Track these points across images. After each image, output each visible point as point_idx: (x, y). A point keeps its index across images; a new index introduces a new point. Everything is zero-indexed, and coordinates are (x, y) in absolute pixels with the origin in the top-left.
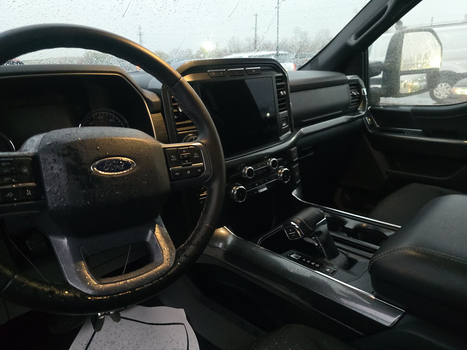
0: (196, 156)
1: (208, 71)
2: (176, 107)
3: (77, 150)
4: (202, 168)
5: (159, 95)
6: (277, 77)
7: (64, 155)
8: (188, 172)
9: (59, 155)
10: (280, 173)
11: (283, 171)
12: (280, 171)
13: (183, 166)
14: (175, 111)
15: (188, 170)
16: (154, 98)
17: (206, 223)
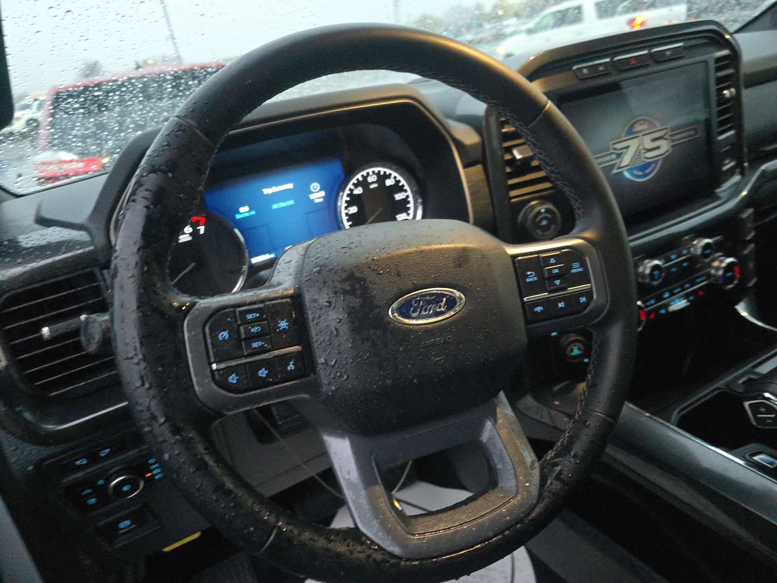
0: (576, 269)
1: (575, 68)
2: (509, 150)
3: (365, 280)
4: (588, 294)
5: (478, 129)
6: (718, 60)
7: (345, 293)
8: (561, 305)
9: (336, 293)
10: (717, 269)
11: (724, 265)
12: (716, 264)
13: (550, 292)
14: (508, 157)
15: (560, 300)
16: (469, 137)
17: (596, 411)
